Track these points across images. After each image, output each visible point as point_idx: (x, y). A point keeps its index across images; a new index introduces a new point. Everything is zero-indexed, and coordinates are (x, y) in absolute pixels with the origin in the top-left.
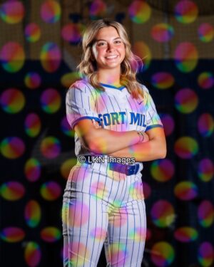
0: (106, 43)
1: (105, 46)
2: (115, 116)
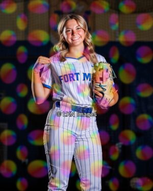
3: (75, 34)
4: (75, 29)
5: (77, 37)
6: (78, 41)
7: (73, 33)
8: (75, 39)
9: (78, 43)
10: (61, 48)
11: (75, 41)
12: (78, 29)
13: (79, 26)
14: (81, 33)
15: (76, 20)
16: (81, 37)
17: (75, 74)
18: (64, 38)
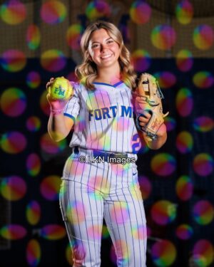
0: (99, 44)
1: (99, 47)
2: (105, 111)
3: (105, 50)
4: (104, 43)
5: (107, 54)
6: (109, 59)
7: (102, 49)
8: (105, 57)
9: (110, 63)
10: (86, 71)
11: (105, 60)
12: (109, 42)
13: (111, 38)
14: (113, 49)
15: (106, 30)
16: (114, 54)
18: (90, 56)
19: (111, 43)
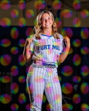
0: (45, 19)
2: (45, 46)
4: (47, 19)
5: (48, 23)
9: (49, 27)
11: (47, 26)
12: (49, 19)
15: (48, 13)
16: (51, 23)
17: (48, 45)
19: (50, 19)
